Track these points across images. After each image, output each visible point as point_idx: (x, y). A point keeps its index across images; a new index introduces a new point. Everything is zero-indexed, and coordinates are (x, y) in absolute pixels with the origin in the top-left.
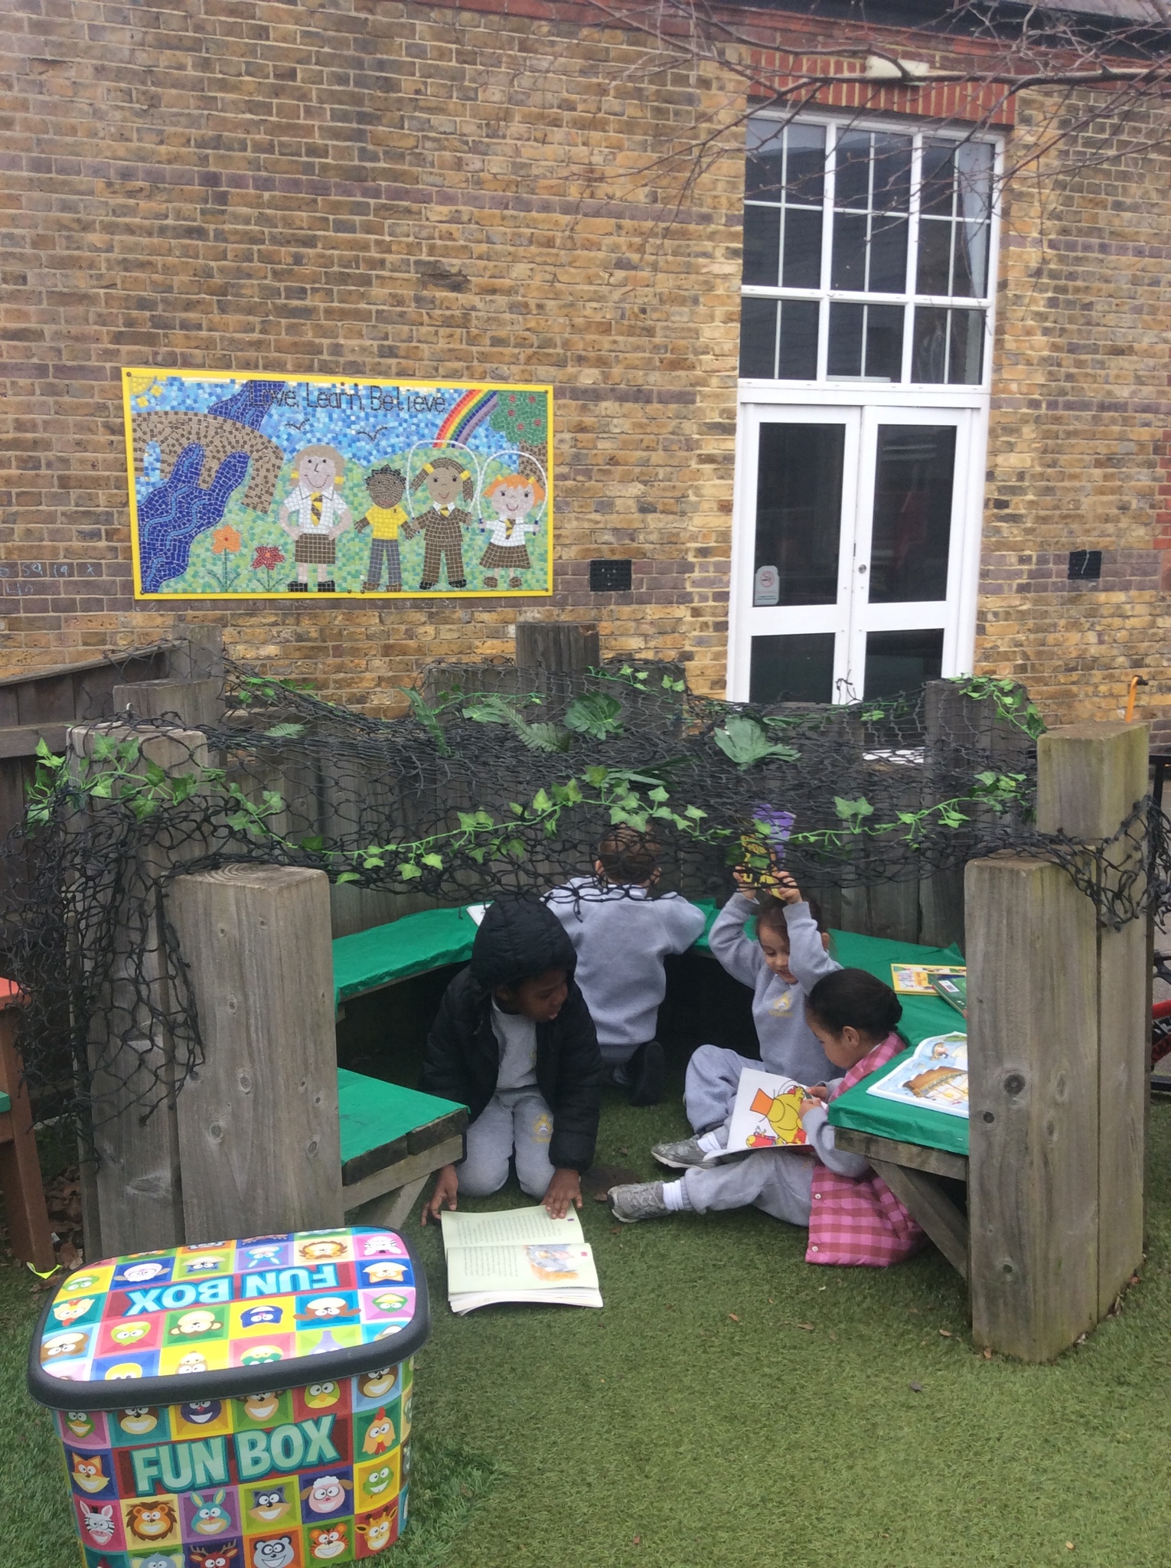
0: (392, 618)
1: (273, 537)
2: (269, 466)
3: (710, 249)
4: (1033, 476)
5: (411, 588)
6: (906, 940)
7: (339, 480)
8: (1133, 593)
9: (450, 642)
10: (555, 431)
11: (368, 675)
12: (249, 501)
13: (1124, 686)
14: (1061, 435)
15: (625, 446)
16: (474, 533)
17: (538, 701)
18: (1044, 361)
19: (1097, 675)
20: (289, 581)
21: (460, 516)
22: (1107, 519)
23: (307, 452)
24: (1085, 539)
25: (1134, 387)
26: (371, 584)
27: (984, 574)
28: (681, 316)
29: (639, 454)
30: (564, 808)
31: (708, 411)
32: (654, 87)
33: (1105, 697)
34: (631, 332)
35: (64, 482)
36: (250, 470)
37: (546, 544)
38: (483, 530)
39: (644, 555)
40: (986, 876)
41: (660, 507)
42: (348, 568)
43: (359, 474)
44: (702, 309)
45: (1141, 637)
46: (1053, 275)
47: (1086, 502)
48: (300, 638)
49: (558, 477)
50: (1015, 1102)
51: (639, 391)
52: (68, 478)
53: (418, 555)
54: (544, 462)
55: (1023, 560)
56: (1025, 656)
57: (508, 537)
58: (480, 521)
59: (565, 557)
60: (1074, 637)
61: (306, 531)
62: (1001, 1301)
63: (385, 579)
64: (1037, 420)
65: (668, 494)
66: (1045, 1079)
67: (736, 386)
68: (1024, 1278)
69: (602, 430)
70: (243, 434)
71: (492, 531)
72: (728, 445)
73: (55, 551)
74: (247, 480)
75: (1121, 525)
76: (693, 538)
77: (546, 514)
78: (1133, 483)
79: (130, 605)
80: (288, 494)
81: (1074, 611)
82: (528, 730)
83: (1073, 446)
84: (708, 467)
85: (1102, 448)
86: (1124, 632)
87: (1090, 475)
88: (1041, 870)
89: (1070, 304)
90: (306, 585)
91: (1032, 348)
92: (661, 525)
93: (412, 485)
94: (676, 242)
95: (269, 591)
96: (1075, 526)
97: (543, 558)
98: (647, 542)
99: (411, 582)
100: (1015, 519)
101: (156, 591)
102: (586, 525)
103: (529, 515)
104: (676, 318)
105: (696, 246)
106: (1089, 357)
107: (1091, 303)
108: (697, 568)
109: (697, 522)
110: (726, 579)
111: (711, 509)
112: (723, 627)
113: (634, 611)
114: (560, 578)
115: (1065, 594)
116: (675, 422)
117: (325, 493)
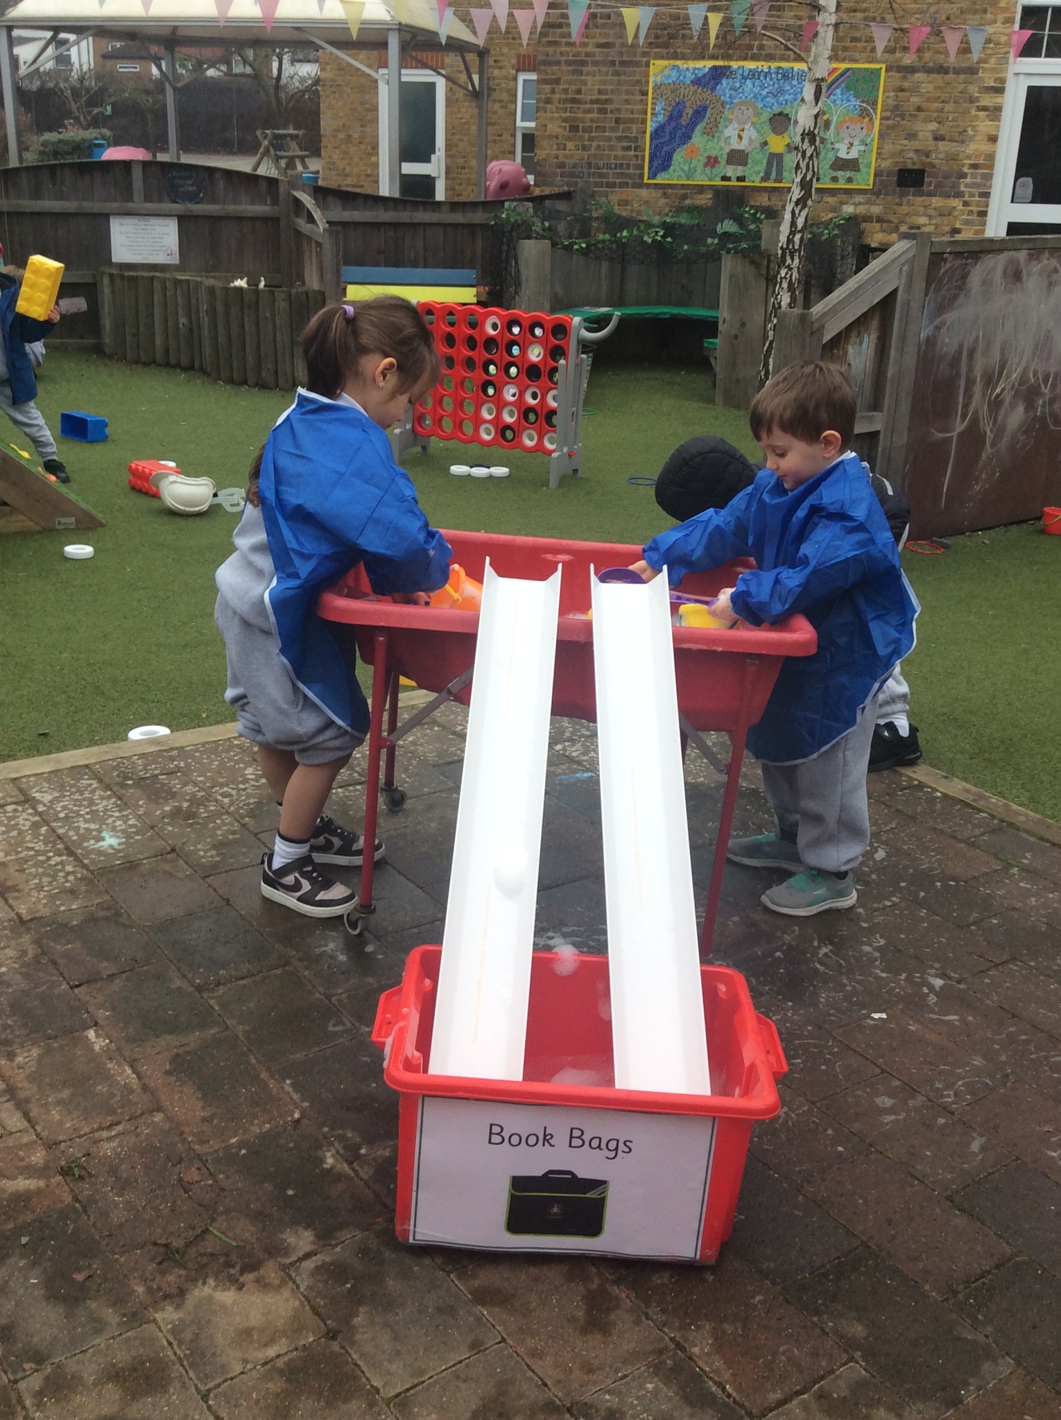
0: (775, 198)
2: (718, 112)
7: (754, 119)
10: (884, 92)
12: (706, 131)
15: (929, 100)
20: (722, 175)
23: (739, 104)
26: (766, 178)
28: (973, 21)
29: (937, 105)
31: (986, 80)
35: (617, 121)
36: (708, 114)
37: (871, 158)
38: (833, 149)
39: (934, 166)
41: (948, 137)
44: (989, 16)
49: (882, 119)
51: (941, 67)
52: (620, 118)
57: (848, 153)
59: (882, 166)
61: (734, 148)
63: (773, 175)
65: (954, 130)
67: (1012, 63)
69: (915, 90)
70: (707, 94)
71: (839, 150)
72: (999, 100)
73: (610, 155)
74: (706, 119)
76: (969, 157)
77: (873, 140)
79: (641, 185)
80: (726, 127)
84: (983, 114)
90: (730, 178)
92: (947, 149)
95: (710, 180)
97: (868, 166)
98: (934, 158)
101: (654, 178)
102: (898, 147)
103: (862, 140)
104: (971, 22)
108: (969, 176)
109: (971, 148)
110: (988, 184)
111: (982, 140)
112: (983, 214)
113: (924, 201)
114: (878, 179)
116: (963, 86)
117: (746, 127)
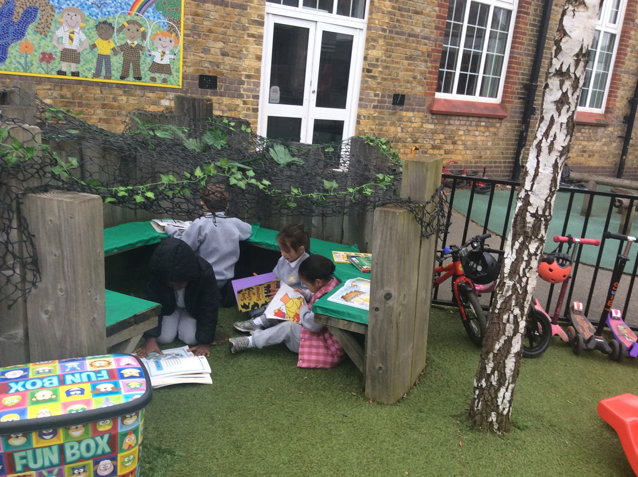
0: (107, 91)
1: (50, 48)
2: (48, 14)
4: (382, 61)
5: (116, 78)
6: (337, 242)
7: (82, 25)
8: (416, 113)
9: (134, 105)
10: (185, 14)
11: (94, 117)
12: (38, 30)
13: (410, 150)
14: (393, 45)
15: (216, 25)
16: (146, 56)
17: (186, 131)
18: (389, 13)
19: (400, 145)
20: (58, 69)
21: (140, 47)
22: (408, 82)
23: (67, 10)
24: (399, 89)
25: (422, 28)
26: (97, 74)
27: (361, 100)
29: (222, 29)
30: (209, 176)
31: (252, 15)
33: (402, 154)
36: (39, 15)
37: (179, 65)
38: (150, 55)
39: (223, 75)
40: (383, 214)
41: (230, 54)
42: (86, 66)
43: (92, 23)
45: (417, 131)
47: (401, 74)
48: (62, 97)
49: (185, 35)
50: (388, 303)
53: (120, 63)
54: (179, 27)
55: (376, 95)
57: (162, 60)
58: (149, 51)
59: (187, 72)
60: (393, 129)
61: (66, 47)
62: (377, 381)
63: (103, 73)
64: (385, 37)
65: (234, 49)
66: (399, 294)
67: (265, 5)
68: (387, 371)
69: (206, 16)
71: (154, 56)
72: (261, 31)
74: (37, 20)
75: (413, 85)
76: (244, 70)
77: (179, 51)
78: (419, 68)
80: (57, 29)
81: (394, 118)
82: (188, 141)
83: (397, 50)
84: (252, 39)
85: (408, 52)
86: (411, 129)
87: (403, 63)
88: (404, 212)
90: (65, 72)
91: (384, 6)
92: (231, 62)
93: (117, 31)
95: (47, 73)
96: (396, 83)
97: (178, 71)
98: (225, 69)
99: (116, 76)
100: (374, 77)
102: (198, 58)
103: (172, 51)
106: (406, 13)
108: (246, 84)
109: (246, 63)
110: (257, 89)
111: (252, 58)
112: (256, 110)
113: (218, 99)
114: (185, 81)
115: (391, 111)
116: (238, 17)
117: (75, 30)
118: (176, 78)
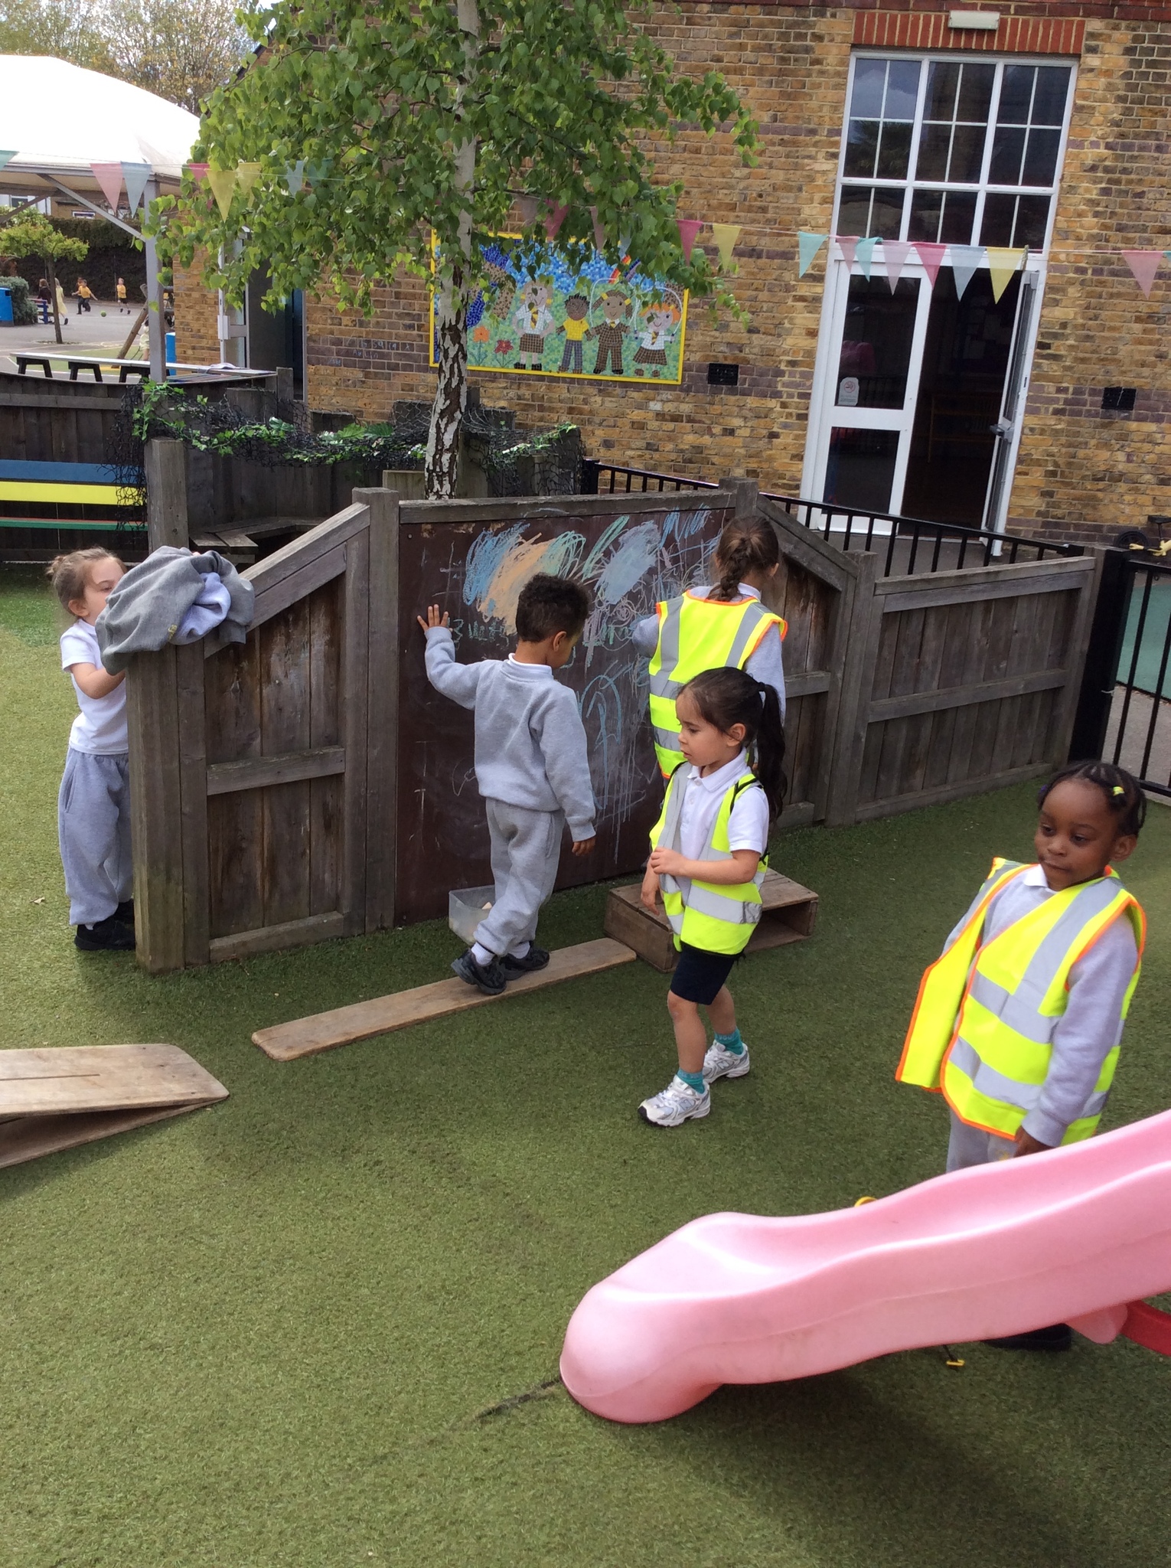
0: (575, 391)
1: (508, 334)
3: (814, 153)
4: (1075, 327)
7: (549, 301)
8: (1164, 425)
9: (611, 409)
12: (495, 311)
13: (1149, 498)
14: (1104, 296)
18: (1092, 238)
19: (1122, 487)
20: (515, 362)
21: (622, 327)
22: (1143, 364)
24: (1120, 378)
26: (564, 368)
28: (788, 199)
29: (751, 293)
31: (803, 267)
32: (780, 43)
33: (1129, 504)
34: (750, 210)
35: (398, 295)
37: (679, 350)
38: (637, 338)
39: (748, 362)
41: (762, 330)
43: (561, 298)
44: (805, 195)
46: (1107, 170)
47: (1124, 351)
49: (689, 306)
51: (753, 250)
52: (400, 293)
54: (681, 296)
55: (1059, 390)
56: (1056, 464)
57: (653, 344)
58: (635, 332)
59: (691, 360)
60: (1105, 454)
61: (527, 332)
63: (572, 365)
64: (1083, 283)
65: (769, 321)
67: (829, 248)
69: (726, 276)
70: (495, 271)
71: (642, 339)
72: (818, 290)
73: (390, 335)
75: (1156, 370)
76: (786, 353)
79: (426, 369)
80: (518, 308)
81: (1105, 434)
83: (1115, 305)
84: (800, 305)
85: (1144, 307)
86: (1152, 456)
87: (1129, 329)
89: (1120, 193)
90: (524, 365)
91: (1082, 227)
92: (762, 343)
93: (593, 306)
94: (789, 149)
95: (503, 367)
96: (1111, 367)
98: (751, 353)
100: (1055, 358)
102: (708, 339)
103: (668, 330)
104: (785, 201)
105: (802, 151)
106: (1138, 235)
107: (1143, 192)
108: (787, 375)
109: (789, 342)
110: (808, 383)
111: (800, 334)
112: (803, 417)
113: (738, 400)
114: (687, 374)
115: (1098, 419)
116: (778, 272)
117: (539, 309)
118: (673, 370)
